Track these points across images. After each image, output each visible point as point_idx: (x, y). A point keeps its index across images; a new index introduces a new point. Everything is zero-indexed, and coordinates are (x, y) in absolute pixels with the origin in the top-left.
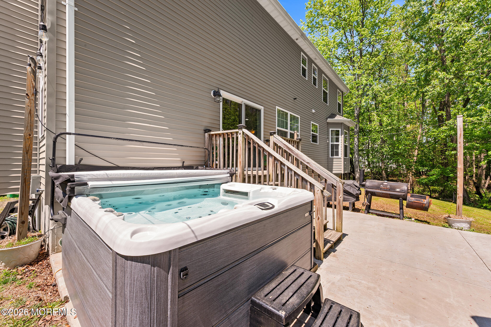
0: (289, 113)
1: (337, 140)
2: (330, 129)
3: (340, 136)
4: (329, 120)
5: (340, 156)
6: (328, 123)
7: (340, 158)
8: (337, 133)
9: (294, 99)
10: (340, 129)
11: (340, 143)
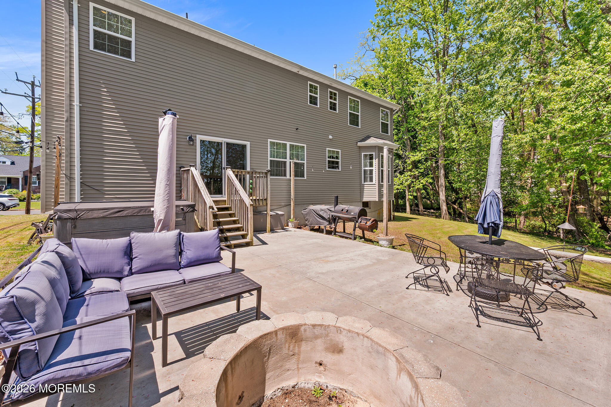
0: (288, 144)
1: (371, 165)
2: (363, 154)
3: (374, 160)
4: (360, 144)
5: (374, 183)
6: (360, 147)
7: (374, 184)
8: (371, 158)
9: (297, 129)
10: (374, 153)
11: (374, 168)
